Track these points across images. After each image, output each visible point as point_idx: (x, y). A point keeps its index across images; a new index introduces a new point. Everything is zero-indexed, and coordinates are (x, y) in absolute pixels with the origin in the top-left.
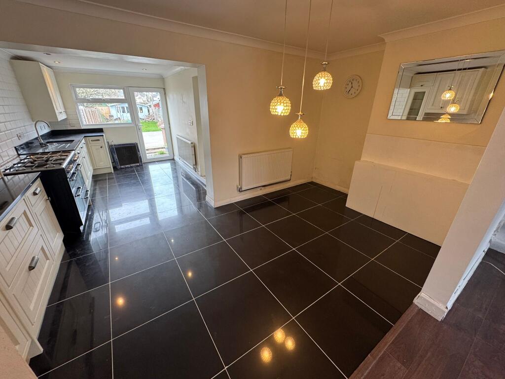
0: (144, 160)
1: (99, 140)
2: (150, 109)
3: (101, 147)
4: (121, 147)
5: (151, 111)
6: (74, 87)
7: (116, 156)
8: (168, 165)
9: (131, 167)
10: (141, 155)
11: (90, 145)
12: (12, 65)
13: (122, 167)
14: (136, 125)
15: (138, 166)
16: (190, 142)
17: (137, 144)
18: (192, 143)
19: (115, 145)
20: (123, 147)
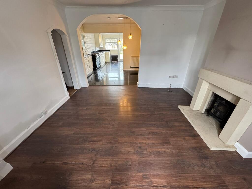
3: (108, 55)
7: (112, 58)
10: (118, 59)
13: (113, 62)
14: (119, 50)
19: (112, 55)
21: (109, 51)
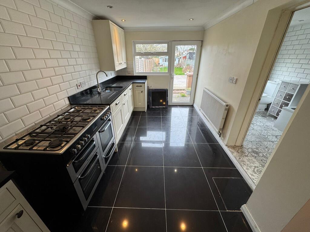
0: (169, 104)
1: (141, 86)
2: (180, 60)
3: (142, 92)
4: (155, 92)
5: (180, 61)
6: (135, 44)
7: (151, 98)
8: (186, 110)
9: (159, 108)
10: (168, 99)
11: (135, 89)
12: (92, 24)
13: (153, 107)
14: (171, 75)
15: (164, 108)
16: (225, 104)
17: (168, 90)
18: (227, 106)
19: (152, 90)
20: (157, 92)
21: (145, 78)
